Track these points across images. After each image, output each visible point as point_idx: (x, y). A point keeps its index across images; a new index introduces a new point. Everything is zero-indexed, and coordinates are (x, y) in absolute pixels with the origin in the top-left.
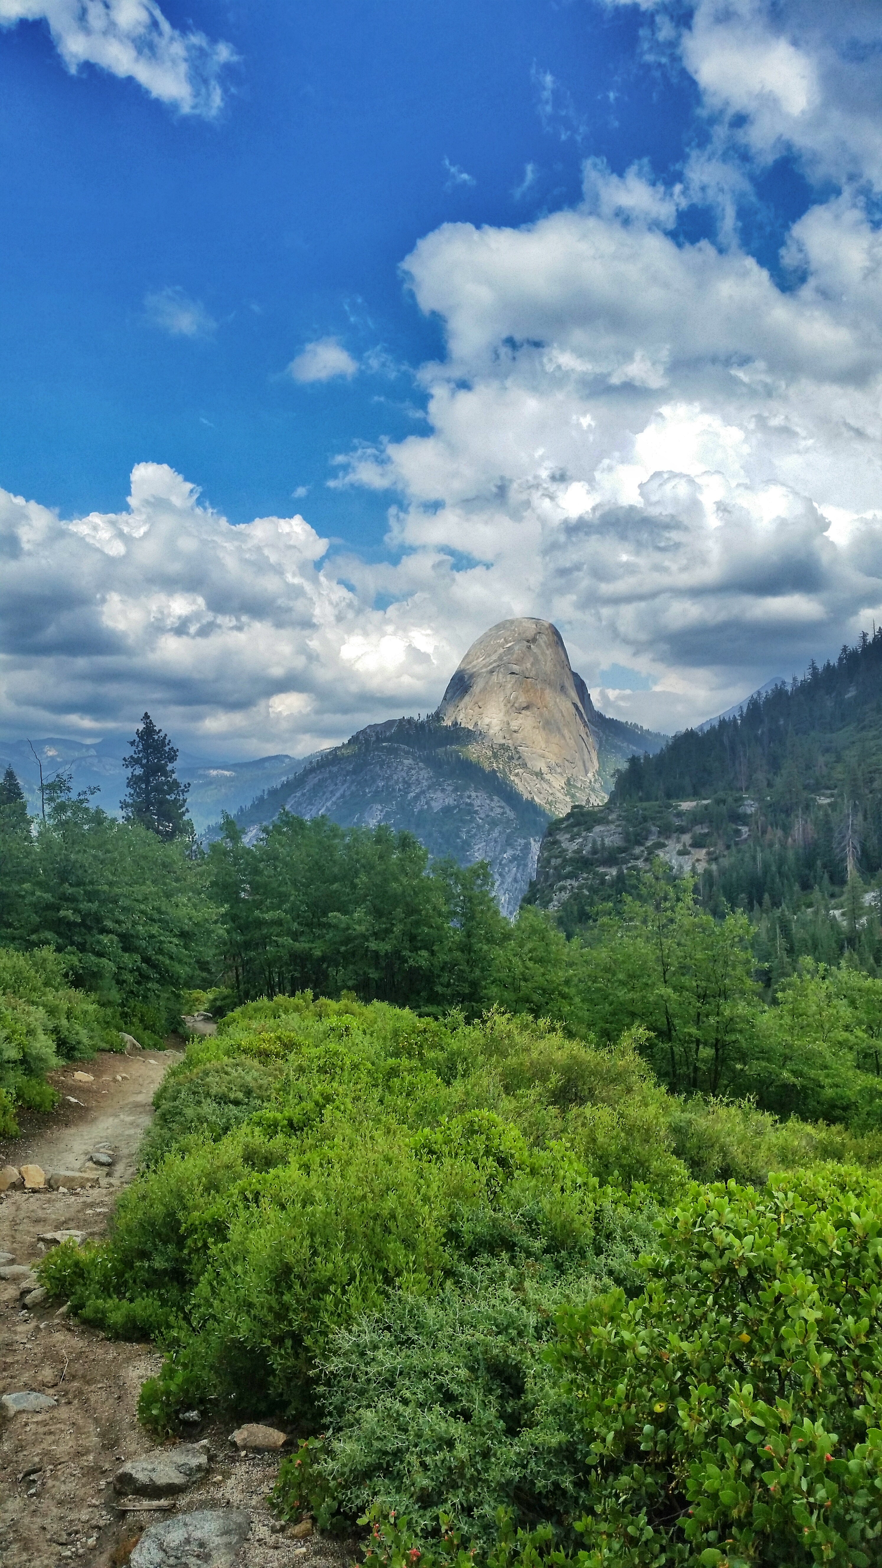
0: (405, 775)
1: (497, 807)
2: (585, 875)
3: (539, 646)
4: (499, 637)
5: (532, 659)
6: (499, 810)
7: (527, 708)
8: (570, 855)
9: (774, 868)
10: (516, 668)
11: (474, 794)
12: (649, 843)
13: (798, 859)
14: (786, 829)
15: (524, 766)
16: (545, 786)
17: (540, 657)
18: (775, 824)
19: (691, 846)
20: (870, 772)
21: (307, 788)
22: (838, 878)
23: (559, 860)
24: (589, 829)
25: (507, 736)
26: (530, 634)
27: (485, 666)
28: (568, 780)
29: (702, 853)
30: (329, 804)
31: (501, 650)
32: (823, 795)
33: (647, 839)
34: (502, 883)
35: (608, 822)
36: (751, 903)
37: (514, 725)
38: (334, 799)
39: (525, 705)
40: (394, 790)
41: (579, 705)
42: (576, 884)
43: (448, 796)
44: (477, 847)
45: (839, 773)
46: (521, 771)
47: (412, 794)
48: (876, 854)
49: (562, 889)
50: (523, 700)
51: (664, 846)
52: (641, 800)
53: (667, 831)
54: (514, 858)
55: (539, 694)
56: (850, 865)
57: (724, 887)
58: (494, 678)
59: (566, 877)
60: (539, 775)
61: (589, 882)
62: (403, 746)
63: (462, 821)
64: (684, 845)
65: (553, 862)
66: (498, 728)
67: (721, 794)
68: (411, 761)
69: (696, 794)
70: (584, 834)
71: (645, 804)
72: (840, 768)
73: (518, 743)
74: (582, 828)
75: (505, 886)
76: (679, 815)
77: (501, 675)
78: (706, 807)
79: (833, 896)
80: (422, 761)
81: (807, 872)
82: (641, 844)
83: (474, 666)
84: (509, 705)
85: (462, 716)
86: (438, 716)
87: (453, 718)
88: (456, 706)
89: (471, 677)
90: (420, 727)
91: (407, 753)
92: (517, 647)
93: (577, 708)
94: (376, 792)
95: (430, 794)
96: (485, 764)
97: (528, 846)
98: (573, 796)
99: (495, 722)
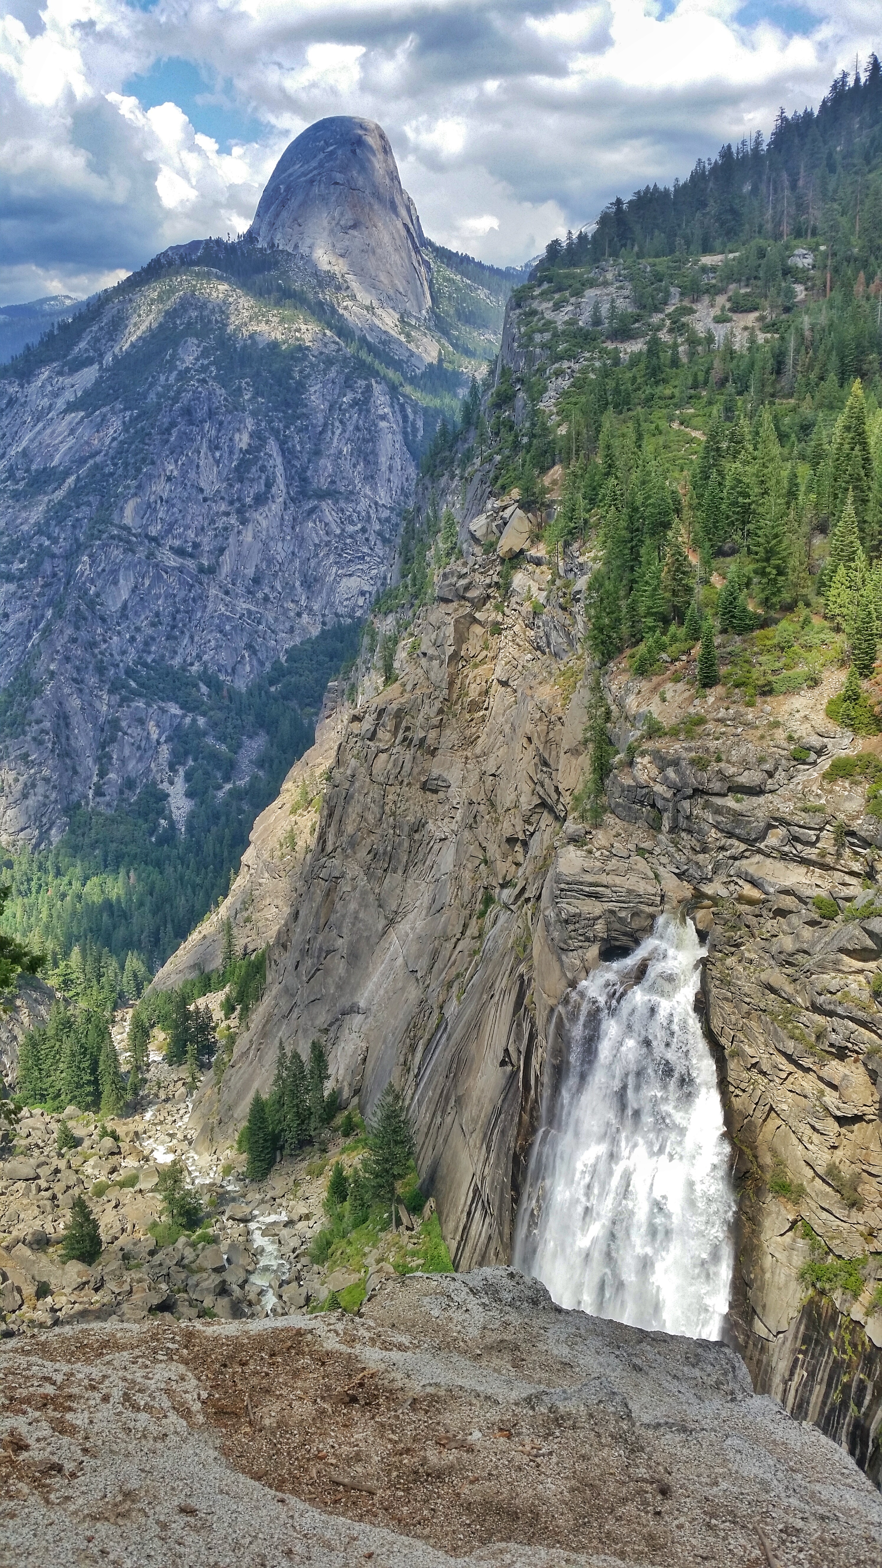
0: (220, 303)
1: (331, 342)
2: (587, 355)
5: (357, 169)
6: (334, 346)
7: (354, 227)
11: (303, 327)
12: (670, 309)
15: (353, 298)
16: (377, 322)
17: (366, 165)
19: (731, 310)
21: (105, 321)
23: (547, 336)
24: (578, 294)
27: (304, 175)
28: (402, 316)
29: (750, 318)
30: (133, 338)
31: (322, 155)
33: (666, 304)
34: (344, 431)
35: (606, 284)
38: (139, 332)
39: (351, 223)
40: (210, 321)
41: (410, 226)
42: (576, 367)
43: (274, 329)
44: (312, 390)
46: (350, 303)
47: (232, 327)
49: (559, 373)
50: (348, 218)
51: (692, 311)
53: (692, 292)
58: (316, 190)
59: (560, 358)
60: (370, 309)
61: (597, 364)
62: (214, 270)
63: (293, 358)
64: (722, 310)
65: (538, 338)
66: (321, 251)
68: (226, 287)
69: (721, 245)
70: (573, 300)
73: (345, 270)
74: (567, 293)
75: (347, 435)
76: (704, 271)
77: (322, 185)
78: (739, 261)
80: (239, 287)
82: (657, 310)
83: (290, 175)
84: (334, 223)
85: (279, 236)
86: (250, 237)
87: (268, 239)
88: (272, 224)
89: (288, 189)
90: (231, 249)
91: (220, 278)
92: (340, 152)
93: (408, 230)
94: (189, 324)
95: (253, 327)
96: (310, 295)
97: (370, 388)
98: (408, 335)
99: (319, 243)
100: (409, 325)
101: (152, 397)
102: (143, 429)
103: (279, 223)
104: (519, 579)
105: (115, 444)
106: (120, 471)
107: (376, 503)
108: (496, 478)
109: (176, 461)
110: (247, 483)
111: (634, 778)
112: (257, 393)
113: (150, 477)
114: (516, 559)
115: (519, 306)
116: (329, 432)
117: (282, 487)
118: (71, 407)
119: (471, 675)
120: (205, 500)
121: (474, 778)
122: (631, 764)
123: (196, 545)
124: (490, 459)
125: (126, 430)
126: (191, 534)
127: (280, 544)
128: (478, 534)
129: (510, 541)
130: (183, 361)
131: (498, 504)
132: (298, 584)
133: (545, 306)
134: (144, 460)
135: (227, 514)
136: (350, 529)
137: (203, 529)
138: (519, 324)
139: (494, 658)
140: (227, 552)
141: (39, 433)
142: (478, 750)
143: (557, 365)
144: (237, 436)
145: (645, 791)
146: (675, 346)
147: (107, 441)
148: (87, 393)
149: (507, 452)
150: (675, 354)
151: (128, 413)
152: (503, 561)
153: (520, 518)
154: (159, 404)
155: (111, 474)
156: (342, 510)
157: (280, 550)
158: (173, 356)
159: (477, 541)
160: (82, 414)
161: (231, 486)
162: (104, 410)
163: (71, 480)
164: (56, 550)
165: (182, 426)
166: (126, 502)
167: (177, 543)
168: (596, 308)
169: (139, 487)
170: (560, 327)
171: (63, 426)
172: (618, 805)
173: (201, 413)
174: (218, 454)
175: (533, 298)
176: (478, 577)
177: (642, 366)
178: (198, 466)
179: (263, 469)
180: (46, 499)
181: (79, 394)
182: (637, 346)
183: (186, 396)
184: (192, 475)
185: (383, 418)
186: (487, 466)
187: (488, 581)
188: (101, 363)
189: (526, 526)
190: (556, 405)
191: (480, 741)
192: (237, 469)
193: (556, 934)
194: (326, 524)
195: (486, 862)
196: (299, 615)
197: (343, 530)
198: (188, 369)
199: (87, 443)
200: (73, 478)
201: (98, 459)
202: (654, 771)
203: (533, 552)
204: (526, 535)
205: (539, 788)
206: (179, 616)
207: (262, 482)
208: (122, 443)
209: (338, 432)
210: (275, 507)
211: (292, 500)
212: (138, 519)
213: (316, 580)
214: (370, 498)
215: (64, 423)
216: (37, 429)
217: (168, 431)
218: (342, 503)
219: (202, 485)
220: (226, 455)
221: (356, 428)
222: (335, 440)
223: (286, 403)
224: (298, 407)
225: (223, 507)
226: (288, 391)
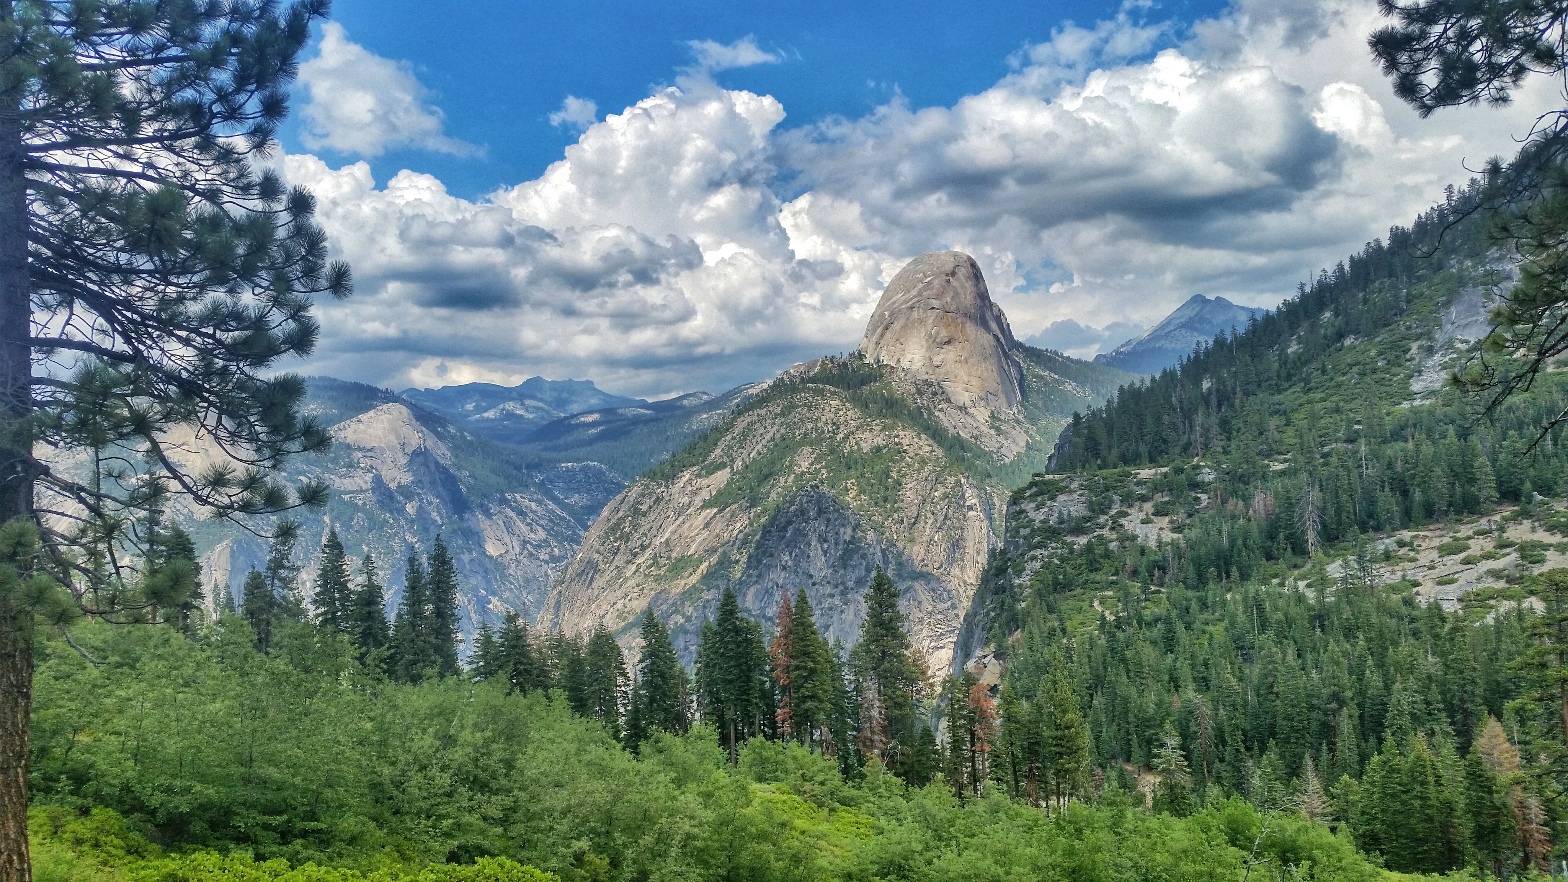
0: (832, 415)
1: (924, 445)
2: (1054, 545)
3: (958, 280)
4: (917, 272)
5: (951, 294)
6: (928, 449)
7: (948, 342)
8: (1037, 524)
9: (1240, 542)
10: (935, 303)
11: (902, 433)
12: (1113, 512)
13: (1261, 532)
14: (1247, 499)
15: (949, 401)
16: (970, 420)
17: (960, 291)
18: (1234, 493)
19: (1153, 514)
20: (1320, 437)
21: (737, 431)
22: (1299, 549)
23: (1028, 530)
24: (1053, 498)
25: (930, 372)
26: (949, 268)
27: (905, 302)
28: (992, 413)
29: (1165, 521)
30: (759, 447)
31: (921, 285)
32: (1277, 460)
33: (1110, 508)
34: (935, 521)
35: (1071, 492)
36: (1219, 575)
37: (937, 360)
38: (764, 442)
39: (946, 339)
40: (823, 432)
41: (1000, 336)
42: (1046, 553)
43: (877, 436)
44: (908, 487)
45: (1290, 437)
46: (945, 406)
47: (841, 436)
48: (1334, 526)
49: (1033, 558)
50: (944, 334)
51: (1127, 514)
52: (1100, 468)
53: (1128, 499)
55: (959, 328)
56: (1311, 537)
57: (1192, 560)
58: (915, 314)
59: (1035, 547)
60: (963, 409)
61: (1059, 551)
62: (828, 387)
63: (892, 460)
64: (1147, 514)
65: (1023, 532)
66: (920, 364)
67: (1178, 462)
68: (837, 402)
69: (1153, 461)
70: (1048, 503)
71: (1105, 472)
72: (1290, 431)
73: (941, 378)
74: (1046, 498)
75: (938, 524)
76: (1139, 483)
77: (921, 311)
78: (1165, 475)
79: (1296, 566)
80: (848, 401)
81: (1270, 543)
82: (1104, 513)
83: (894, 303)
84: (931, 341)
85: (884, 353)
86: (859, 356)
87: (875, 355)
88: (877, 343)
90: (843, 365)
91: (833, 394)
92: (936, 282)
93: (999, 339)
94: (806, 434)
95: (859, 435)
96: (910, 401)
97: (958, 483)
98: (998, 429)
99: (917, 358)
100: (1000, 419)
101: (773, 497)
102: (764, 525)
103: (882, 342)
105: (741, 536)
106: (744, 561)
107: (965, 582)
109: (791, 553)
110: (850, 569)
112: (862, 491)
113: (768, 567)
115: (1014, 505)
116: (922, 524)
118: (706, 505)
120: (814, 584)
125: (751, 525)
128: (969, 674)
130: (800, 466)
131: (983, 652)
133: (1030, 507)
134: (764, 553)
135: (832, 596)
136: (942, 606)
138: (1013, 519)
140: (831, 629)
141: (679, 526)
143: (1032, 552)
144: (842, 531)
146: (1111, 541)
147: (735, 533)
148: (720, 493)
150: (1110, 547)
151: (753, 510)
156: (934, 590)
158: (791, 463)
160: (715, 510)
161: (836, 571)
162: (733, 507)
163: (704, 567)
164: (688, 627)
165: (797, 524)
166: (748, 589)
168: (1062, 511)
169: (760, 576)
171: (700, 521)
173: (812, 512)
174: (825, 546)
175: (1024, 499)
177: (1086, 555)
178: (809, 557)
179: (864, 557)
180: (683, 583)
181: (714, 493)
182: (1087, 540)
184: (803, 564)
185: (970, 508)
188: (732, 467)
189: (998, 669)
190: (1030, 580)
192: (841, 558)
194: (920, 603)
197: (935, 607)
198: (803, 473)
199: (719, 535)
200: (706, 564)
201: (727, 548)
204: (999, 675)
207: (863, 568)
208: (747, 535)
209: (930, 522)
212: (757, 603)
214: (958, 578)
215: (700, 518)
216: (678, 523)
217: (784, 529)
218: (934, 584)
219: (812, 571)
220: (833, 546)
221: (946, 518)
222: (927, 528)
223: (886, 499)
224: (896, 502)
225: (829, 590)
226: (887, 489)
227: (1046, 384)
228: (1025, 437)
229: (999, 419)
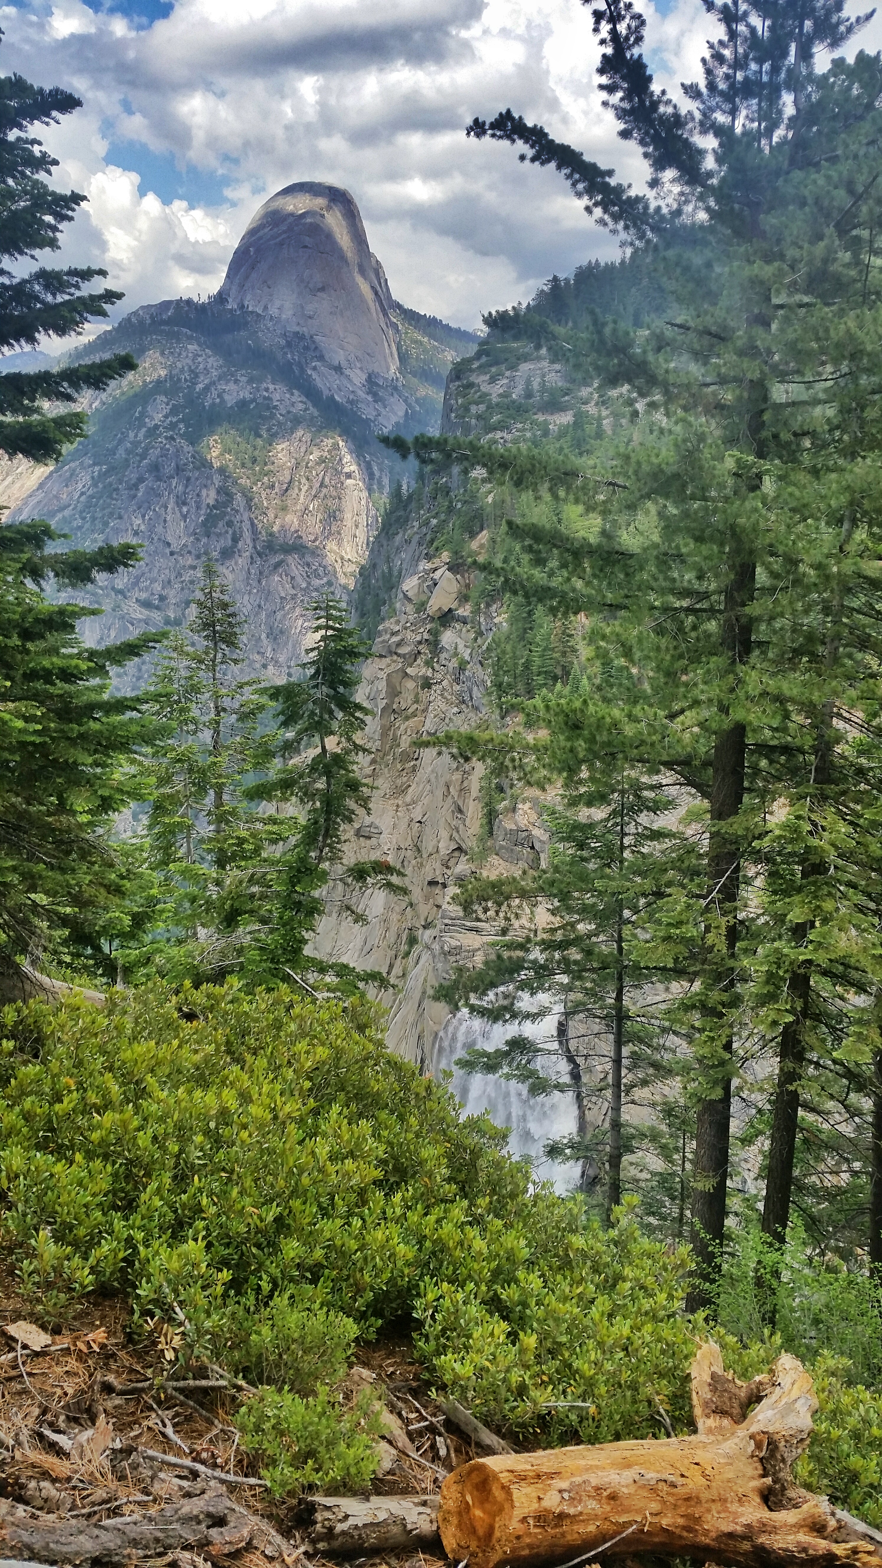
0: (189, 362)
1: (297, 403)
3: (333, 217)
4: (287, 203)
5: (326, 231)
6: (301, 406)
7: (322, 289)
10: (307, 242)
11: (271, 387)
15: (321, 358)
16: (345, 382)
17: (335, 230)
23: (482, 407)
24: (513, 367)
25: (302, 323)
27: (273, 238)
28: (370, 376)
31: (291, 219)
34: (310, 488)
35: (539, 358)
37: (309, 309)
39: (320, 285)
40: (179, 380)
41: (379, 289)
43: (243, 388)
44: (280, 447)
46: (318, 364)
47: (201, 386)
50: (317, 281)
54: (322, 460)
55: (334, 274)
58: (284, 253)
59: (494, 429)
60: (338, 369)
62: (184, 330)
63: (261, 417)
65: (474, 409)
66: (291, 312)
68: (196, 347)
70: (508, 373)
73: (313, 331)
74: (503, 367)
75: (313, 492)
77: (292, 248)
80: (208, 347)
83: (260, 238)
84: (302, 285)
85: (249, 297)
86: (221, 298)
87: (238, 300)
88: (242, 286)
89: (258, 251)
90: (201, 309)
91: (190, 338)
92: (309, 216)
93: (376, 293)
94: (159, 382)
95: (222, 386)
96: (279, 355)
97: (336, 447)
98: (375, 395)
99: (288, 305)
101: (121, 453)
102: (110, 484)
103: (248, 284)
104: (448, 638)
105: (83, 498)
106: (87, 525)
107: (342, 558)
108: (432, 541)
109: (143, 516)
110: (214, 538)
111: (516, 824)
112: (227, 450)
113: (117, 531)
114: (446, 618)
115: (458, 378)
116: (296, 490)
117: (249, 541)
119: (402, 727)
120: (172, 554)
121: (403, 825)
122: (514, 810)
123: (162, 598)
124: (427, 523)
125: (95, 485)
126: (157, 587)
127: (246, 597)
128: (409, 594)
129: (440, 601)
130: (152, 419)
131: (429, 566)
132: (264, 636)
133: (481, 379)
134: (111, 514)
135: (194, 568)
136: (317, 582)
137: (169, 582)
138: (457, 395)
139: (423, 711)
141: (8, 487)
142: (408, 799)
143: (490, 436)
144: (204, 492)
145: (525, 834)
146: (600, 419)
147: (76, 495)
149: (443, 517)
150: (600, 426)
151: (97, 468)
152: (433, 619)
153: (449, 580)
154: (127, 460)
155: (79, 528)
156: (308, 565)
157: (246, 602)
158: (143, 414)
159: (409, 600)
161: (198, 540)
162: (72, 465)
165: (150, 482)
167: (144, 596)
168: (528, 382)
170: (495, 399)
172: (502, 847)
173: (168, 469)
174: (185, 509)
175: (472, 371)
176: (409, 635)
177: (568, 438)
178: (165, 521)
179: (230, 524)
182: (566, 418)
183: (154, 453)
184: (159, 529)
185: (349, 476)
186: (424, 530)
187: (419, 638)
189: (454, 587)
191: (410, 790)
192: (204, 524)
193: (440, 965)
194: (293, 578)
195: (411, 905)
196: (265, 666)
197: (309, 584)
198: (156, 427)
199: (56, 497)
201: (66, 513)
202: (534, 817)
203: (460, 612)
204: (455, 596)
205: (455, 834)
206: (144, 668)
207: (229, 536)
208: (92, 497)
209: (304, 489)
210: (242, 562)
211: (260, 554)
213: (282, 632)
214: (335, 552)
216: (6, 483)
217: (135, 486)
218: (308, 558)
219: (169, 539)
220: (193, 510)
221: (322, 485)
222: (301, 496)
223: (254, 461)
224: (266, 464)
225: (190, 561)
226: (255, 449)
227: (425, 351)
228: (404, 407)
229: (377, 385)
